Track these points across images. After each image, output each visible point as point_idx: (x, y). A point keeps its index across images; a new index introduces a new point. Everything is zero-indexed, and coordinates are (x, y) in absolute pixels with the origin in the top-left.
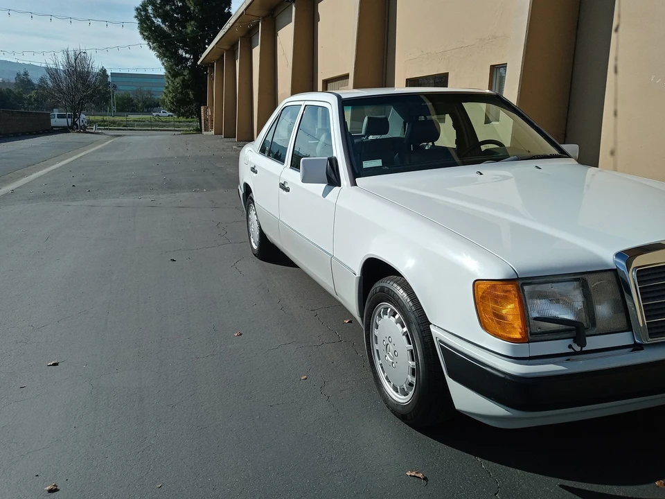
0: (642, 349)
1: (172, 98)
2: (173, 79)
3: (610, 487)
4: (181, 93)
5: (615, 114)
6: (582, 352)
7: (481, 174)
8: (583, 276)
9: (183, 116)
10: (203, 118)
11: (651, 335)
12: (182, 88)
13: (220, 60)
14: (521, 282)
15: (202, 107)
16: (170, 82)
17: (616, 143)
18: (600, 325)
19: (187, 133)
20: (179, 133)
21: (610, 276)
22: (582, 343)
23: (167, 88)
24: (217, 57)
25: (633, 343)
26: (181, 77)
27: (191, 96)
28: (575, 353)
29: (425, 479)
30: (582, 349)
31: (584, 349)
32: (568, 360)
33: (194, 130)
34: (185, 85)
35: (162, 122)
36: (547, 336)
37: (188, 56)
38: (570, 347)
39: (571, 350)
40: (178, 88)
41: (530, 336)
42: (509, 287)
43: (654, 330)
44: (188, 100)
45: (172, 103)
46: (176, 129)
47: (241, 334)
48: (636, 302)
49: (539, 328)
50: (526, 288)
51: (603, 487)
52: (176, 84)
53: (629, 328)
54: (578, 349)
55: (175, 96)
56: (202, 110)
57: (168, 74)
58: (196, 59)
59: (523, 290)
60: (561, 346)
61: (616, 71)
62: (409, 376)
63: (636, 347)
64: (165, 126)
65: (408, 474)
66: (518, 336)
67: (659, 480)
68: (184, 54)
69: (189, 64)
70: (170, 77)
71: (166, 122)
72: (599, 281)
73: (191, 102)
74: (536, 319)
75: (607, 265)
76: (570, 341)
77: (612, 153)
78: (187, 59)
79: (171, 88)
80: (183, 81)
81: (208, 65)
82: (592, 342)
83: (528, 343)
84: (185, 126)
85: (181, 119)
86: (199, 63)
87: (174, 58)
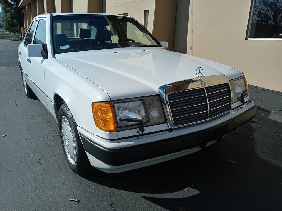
0: (172, 131)
1: (6, 23)
2: (6, 14)
3: (164, 194)
4: (11, 21)
5: (192, 32)
6: (143, 135)
7: (116, 53)
8: (144, 98)
9: (13, 32)
10: (22, 33)
11: (176, 124)
12: (11, 18)
13: (29, 6)
14: (113, 102)
15: (22, 28)
16: (4, 15)
17: (192, 44)
18: (152, 121)
19: (15, 40)
20: (11, 40)
21: (156, 98)
22: (143, 130)
23: (3, 18)
24: (28, 4)
25: (168, 128)
26: (10, 13)
27: (16, 23)
28: (140, 135)
29: (78, 201)
30: (142, 133)
31: (144, 133)
32: (138, 138)
33: (19, 39)
34: (12, 17)
35: (3, 35)
36: (127, 128)
37: (13, 3)
38: (138, 132)
39: (138, 134)
40: (9, 18)
41: (118, 128)
42: (107, 105)
43: (177, 122)
44: (14, 24)
45: (6, 25)
46: (10, 38)
47: (6, 136)
48: (168, 109)
49: (122, 124)
50: (116, 105)
51: (161, 195)
52: (7, 16)
53: (166, 122)
54: (141, 133)
55: (8, 22)
56: (22, 29)
57: (3, 11)
58: (17, 4)
59: (114, 107)
60: (133, 132)
61: (192, 14)
62: (74, 151)
63: (170, 130)
64: (5, 37)
65: (70, 200)
66: (112, 129)
67: (185, 188)
68: (11, 2)
69: (14, 7)
70: (4, 13)
71: (5, 35)
72: (151, 100)
73: (16, 26)
74: (121, 120)
75: (155, 92)
76: (138, 130)
77: (191, 48)
78: (13, 5)
79: (5, 18)
80: (11, 15)
81: (23, 8)
82: (147, 130)
83: (117, 132)
84: (15, 37)
85: (12, 33)
86: (19, 6)
87: (6, 4)
